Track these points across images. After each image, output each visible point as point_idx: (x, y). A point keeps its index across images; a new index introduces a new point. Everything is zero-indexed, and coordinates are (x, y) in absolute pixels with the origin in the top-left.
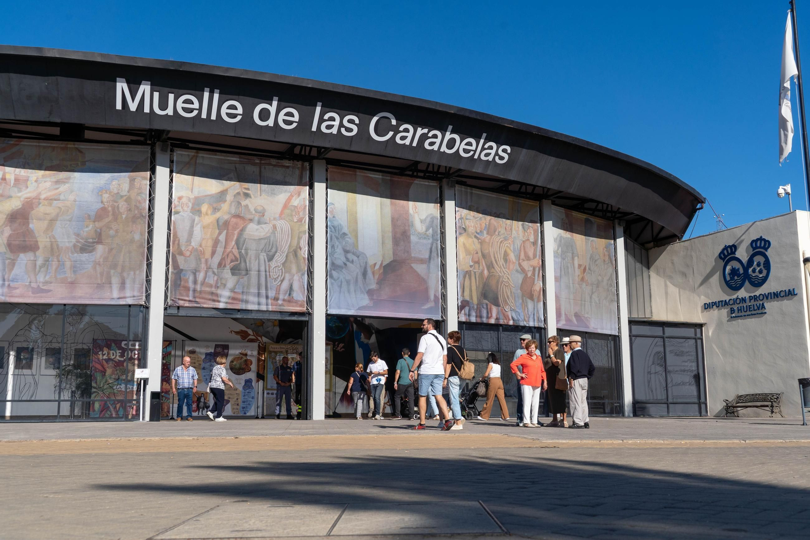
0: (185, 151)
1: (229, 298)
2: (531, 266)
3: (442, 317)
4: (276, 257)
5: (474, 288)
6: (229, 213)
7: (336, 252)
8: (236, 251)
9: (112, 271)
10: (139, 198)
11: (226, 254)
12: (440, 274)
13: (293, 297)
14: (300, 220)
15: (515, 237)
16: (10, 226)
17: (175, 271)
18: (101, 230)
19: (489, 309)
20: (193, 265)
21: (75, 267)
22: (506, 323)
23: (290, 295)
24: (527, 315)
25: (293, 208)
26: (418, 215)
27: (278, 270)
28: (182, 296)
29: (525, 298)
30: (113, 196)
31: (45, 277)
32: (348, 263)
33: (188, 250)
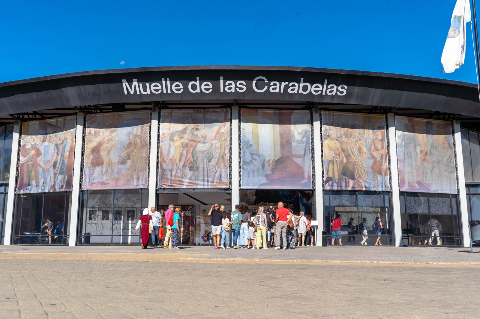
0: (166, 110)
1: (188, 183)
2: (380, 154)
3: (313, 188)
4: (212, 160)
5: (336, 169)
6: (188, 139)
7: (246, 155)
8: (191, 159)
9: (134, 173)
10: (145, 136)
11: (186, 160)
12: (311, 163)
13: (222, 181)
14: (225, 140)
15: (367, 138)
16: (92, 154)
17: (161, 171)
18: (129, 153)
19: (347, 182)
20: (170, 167)
21: (118, 172)
22: (360, 190)
23: (220, 179)
24: (377, 184)
25: (221, 134)
26: (297, 130)
27: (214, 167)
28: (165, 183)
29: (375, 174)
30: (134, 136)
31: (106, 177)
32: (253, 161)
33: (168, 160)
